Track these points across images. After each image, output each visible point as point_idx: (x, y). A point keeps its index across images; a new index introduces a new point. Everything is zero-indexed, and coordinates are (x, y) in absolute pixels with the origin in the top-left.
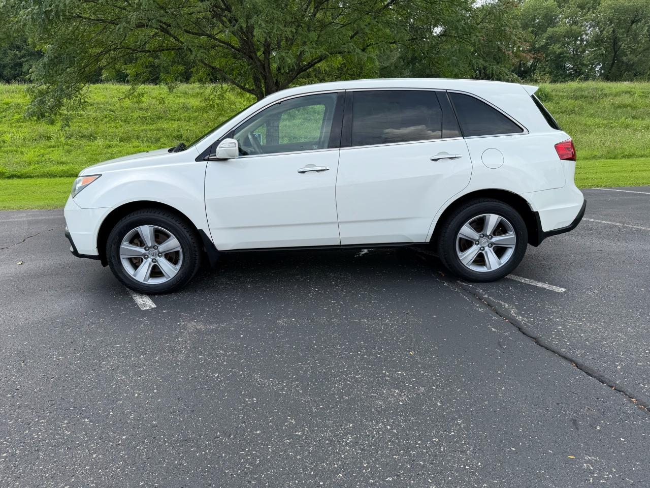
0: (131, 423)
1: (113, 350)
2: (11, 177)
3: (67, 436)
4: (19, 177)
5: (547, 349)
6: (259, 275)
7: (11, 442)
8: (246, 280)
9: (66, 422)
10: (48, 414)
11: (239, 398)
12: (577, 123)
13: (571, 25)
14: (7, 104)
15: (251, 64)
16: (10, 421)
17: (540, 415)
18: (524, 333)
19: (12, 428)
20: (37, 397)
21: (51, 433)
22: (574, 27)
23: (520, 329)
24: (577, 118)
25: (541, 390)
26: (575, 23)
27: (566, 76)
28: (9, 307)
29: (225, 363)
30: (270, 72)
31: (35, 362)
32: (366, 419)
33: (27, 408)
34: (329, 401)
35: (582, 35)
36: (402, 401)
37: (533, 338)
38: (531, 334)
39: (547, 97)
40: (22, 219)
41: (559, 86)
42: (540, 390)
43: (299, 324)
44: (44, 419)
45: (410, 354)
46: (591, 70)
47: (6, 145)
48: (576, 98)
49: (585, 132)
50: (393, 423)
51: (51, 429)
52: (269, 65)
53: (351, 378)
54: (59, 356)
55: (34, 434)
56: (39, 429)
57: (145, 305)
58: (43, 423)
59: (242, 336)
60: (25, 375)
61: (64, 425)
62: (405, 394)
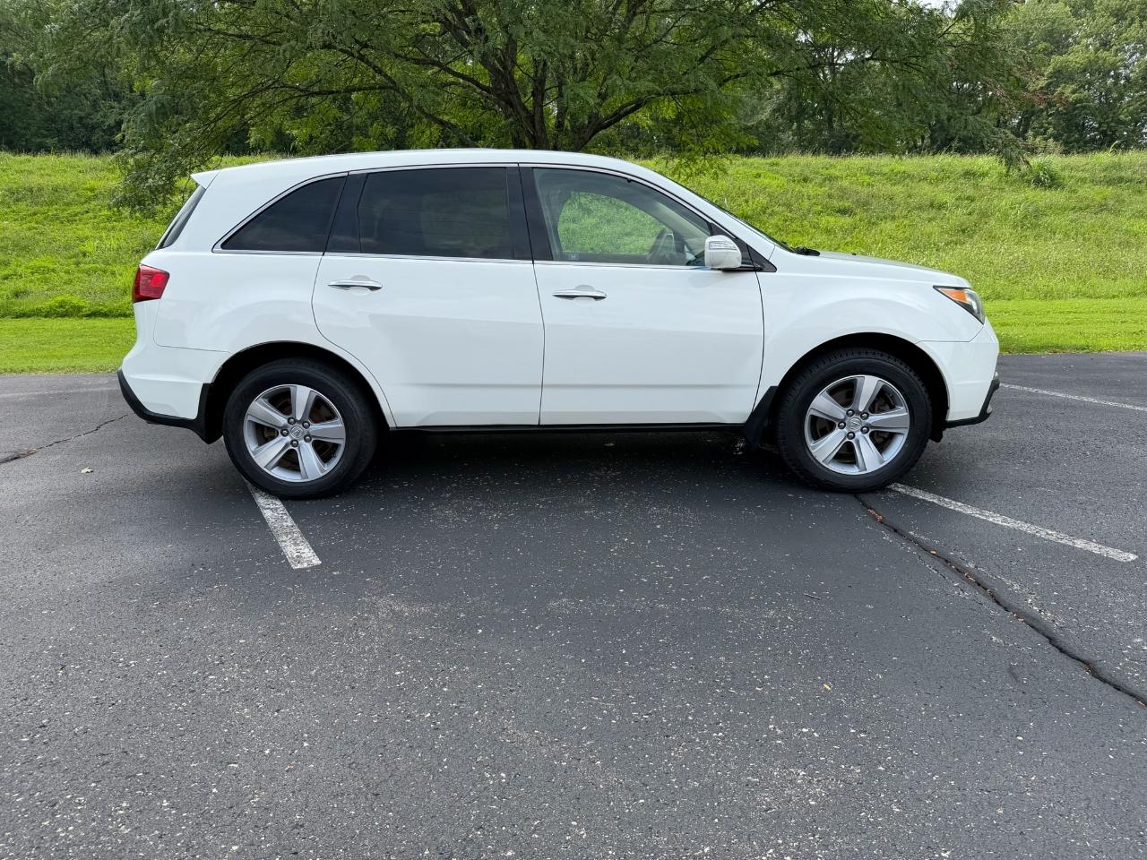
0: (252, 814)
1: (232, 651)
2: (94, 314)
3: (123, 837)
4: (105, 315)
5: (1118, 688)
6: (516, 506)
7: (14, 844)
8: (490, 514)
9: (124, 805)
10: (93, 785)
11: (472, 770)
12: (1110, 228)
13: (1097, 50)
14: (92, 190)
15: (511, 115)
16: (18, 797)
17: (1127, 850)
18: (1061, 650)
19: (21, 813)
20: (76, 746)
21: (93, 829)
22: (1103, 54)
23: (1052, 640)
24: (1111, 219)
25: (1120, 787)
26: (1105, 45)
27: (1086, 143)
28: (54, 554)
29: (445, 689)
30: (543, 129)
31: (83, 668)
32: (739, 836)
33: (56, 769)
34: (657, 790)
35: (1118, 68)
36: (815, 797)
37: (1082, 662)
38: (1077, 653)
39: (1054, 179)
40: (100, 389)
41: (1076, 159)
42: (1116, 787)
43: (593, 611)
44: (84, 795)
45: (826, 689)
46: (1133, 131)
47: (87, 259)
48: (1110, 182)
49: (1128, 244)
50: (798, 848)
51: (94, 820)
52: (542, 117)
53: (703, 738)
54: (131, 660)
55: (60, 830)
56: (72, 817)
57: (299, 559)
58: (80, 804)
59: (480, 631)
60: (62, 695)
61: (121, 812)
62: (818, 781)
